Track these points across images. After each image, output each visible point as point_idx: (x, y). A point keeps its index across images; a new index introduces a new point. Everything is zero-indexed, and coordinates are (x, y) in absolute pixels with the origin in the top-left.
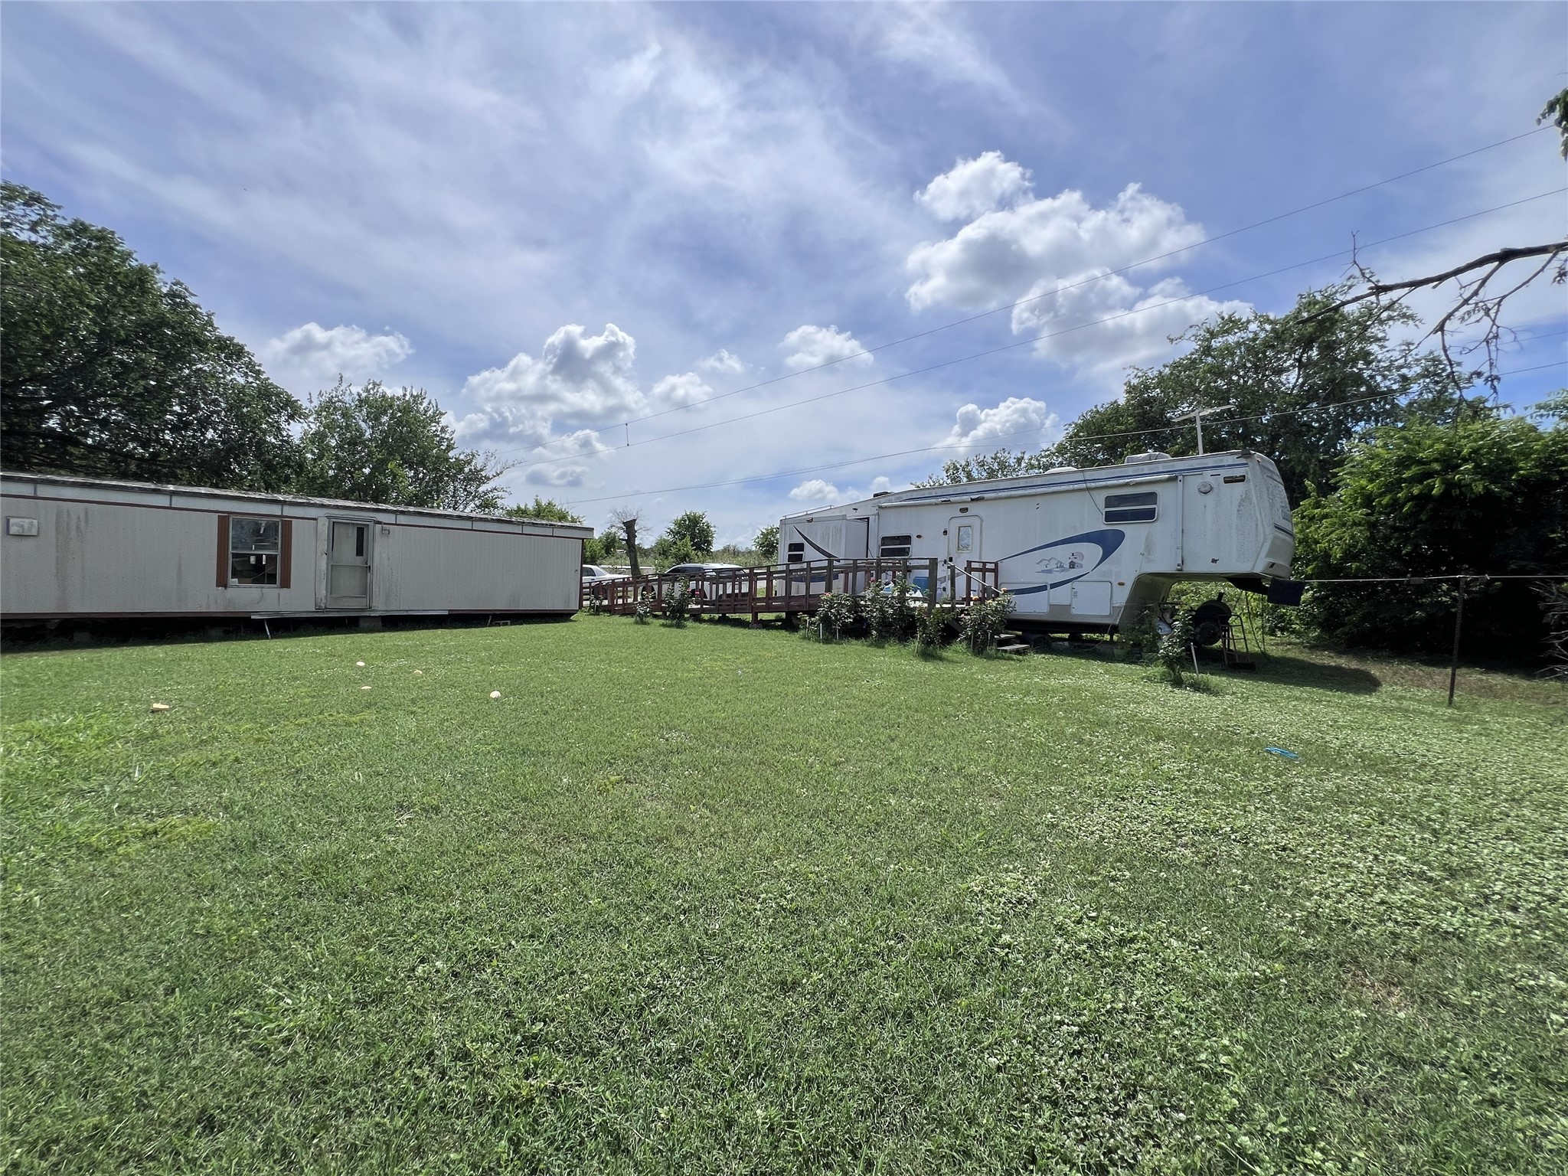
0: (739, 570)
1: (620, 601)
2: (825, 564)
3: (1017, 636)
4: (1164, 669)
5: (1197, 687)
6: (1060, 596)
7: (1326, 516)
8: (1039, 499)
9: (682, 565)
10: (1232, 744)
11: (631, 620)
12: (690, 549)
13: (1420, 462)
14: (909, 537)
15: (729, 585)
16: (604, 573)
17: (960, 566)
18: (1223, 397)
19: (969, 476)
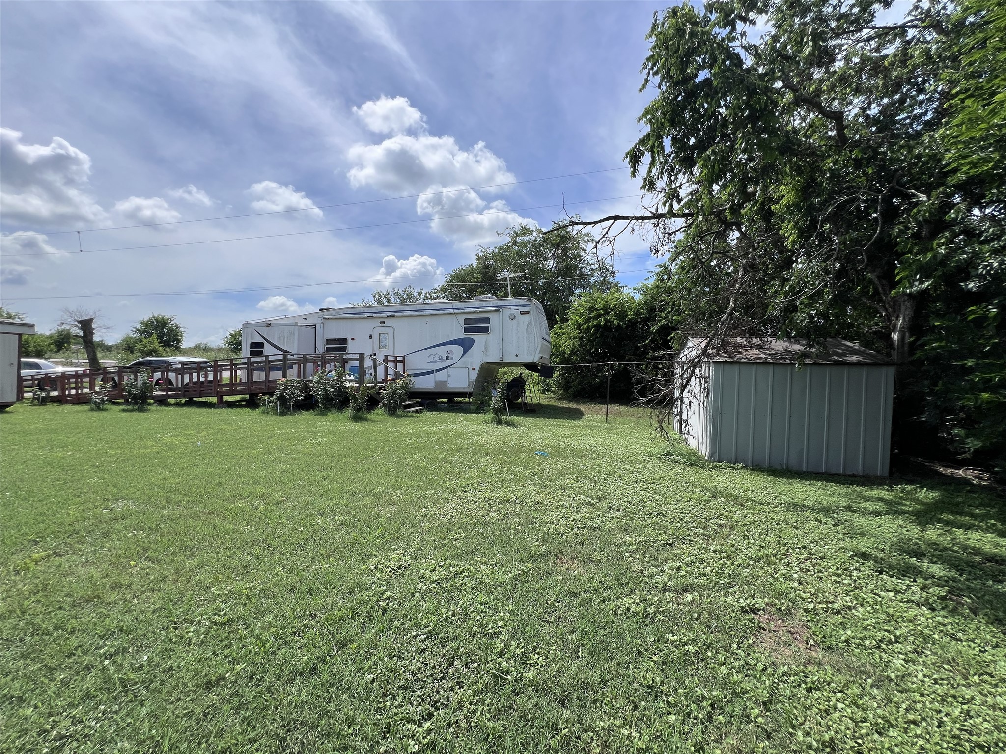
0: (206, 362)
1: (73, 392)
2: (281, 357)
3: (417, 402)
4: (492, 415)
5: (508, 424)
6: (441, 376)
7: (564, 334)
8: (428, 318)
9: (149, 359)
10: (521, 452)
11: (86, 407)
12: (156, 344)
13: (597, 310)
14: (346, 340)
15: (195, 375)
16: (54, 367)
17: (380, 359)
18: (521, 268)
19: (389, 301)
